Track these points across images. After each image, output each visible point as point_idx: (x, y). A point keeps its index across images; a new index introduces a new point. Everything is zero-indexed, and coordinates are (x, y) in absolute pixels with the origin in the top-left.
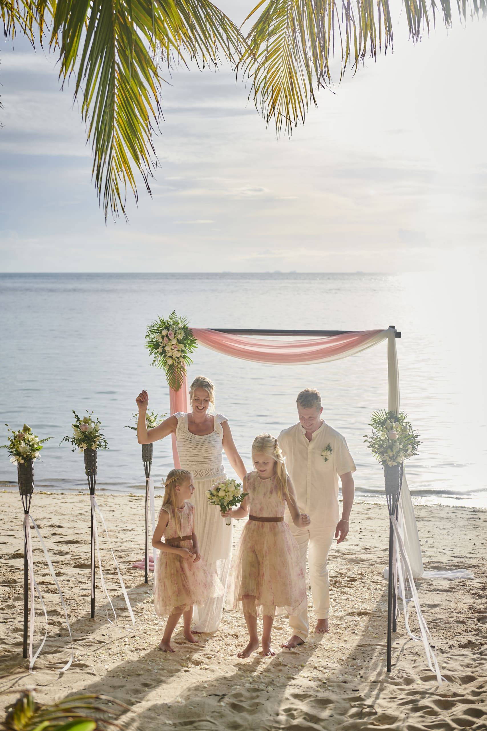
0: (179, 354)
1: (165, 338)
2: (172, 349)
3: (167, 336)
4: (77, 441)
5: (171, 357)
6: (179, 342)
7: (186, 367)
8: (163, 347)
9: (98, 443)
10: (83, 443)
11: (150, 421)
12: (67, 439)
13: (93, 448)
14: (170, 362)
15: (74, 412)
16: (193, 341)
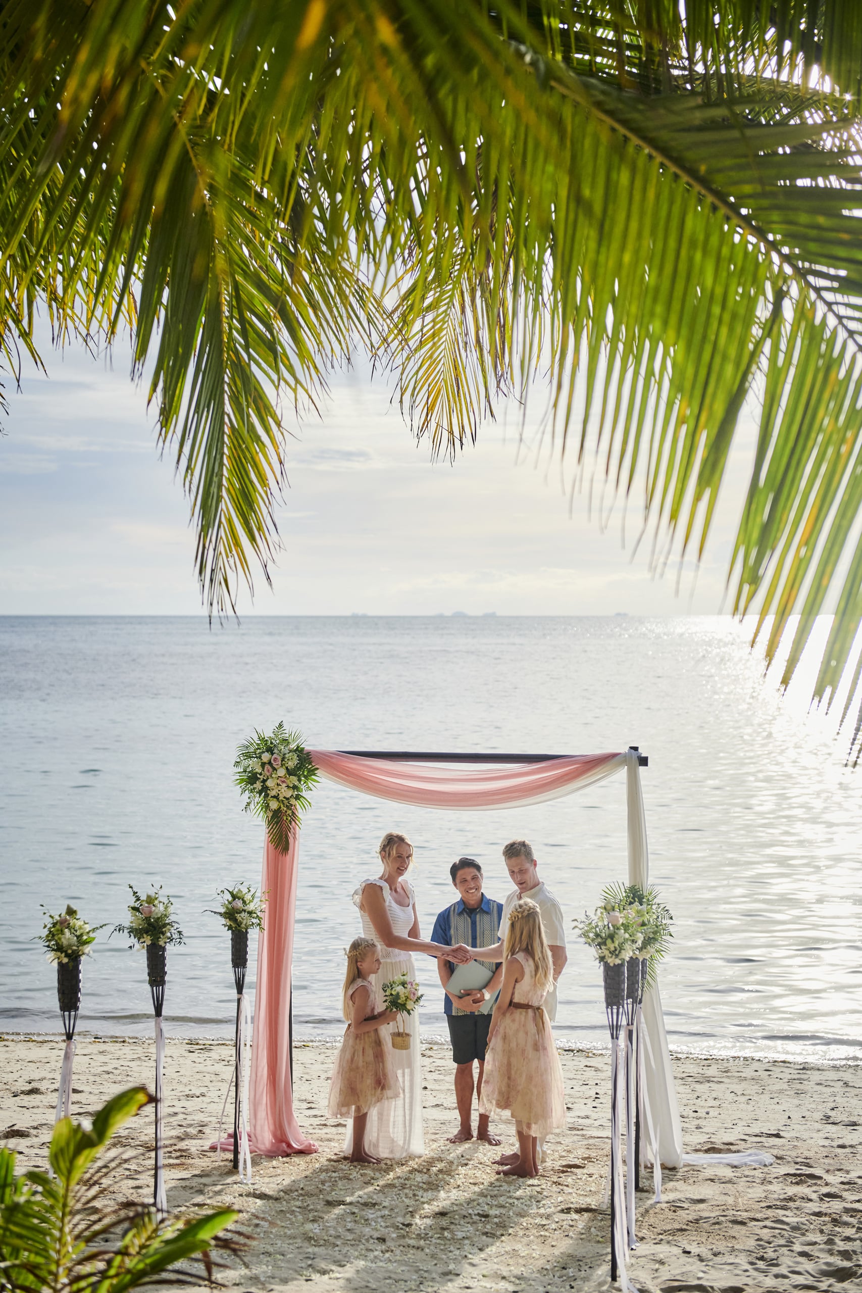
0: (289, 793)
1: (267, 766)
2: (278, 785)
3: (270, 763)
4: (137, 932)
5: (276, 797)
6: (290, 772)
7: (300, 813)
8: (264, 781)
9: (169, 934)
10: (145, 936)
11: (244, 902)
12: (120, 929)
13: (161, 943)
14: (274, 805)
15: (131, 887)
16: (312, 772)
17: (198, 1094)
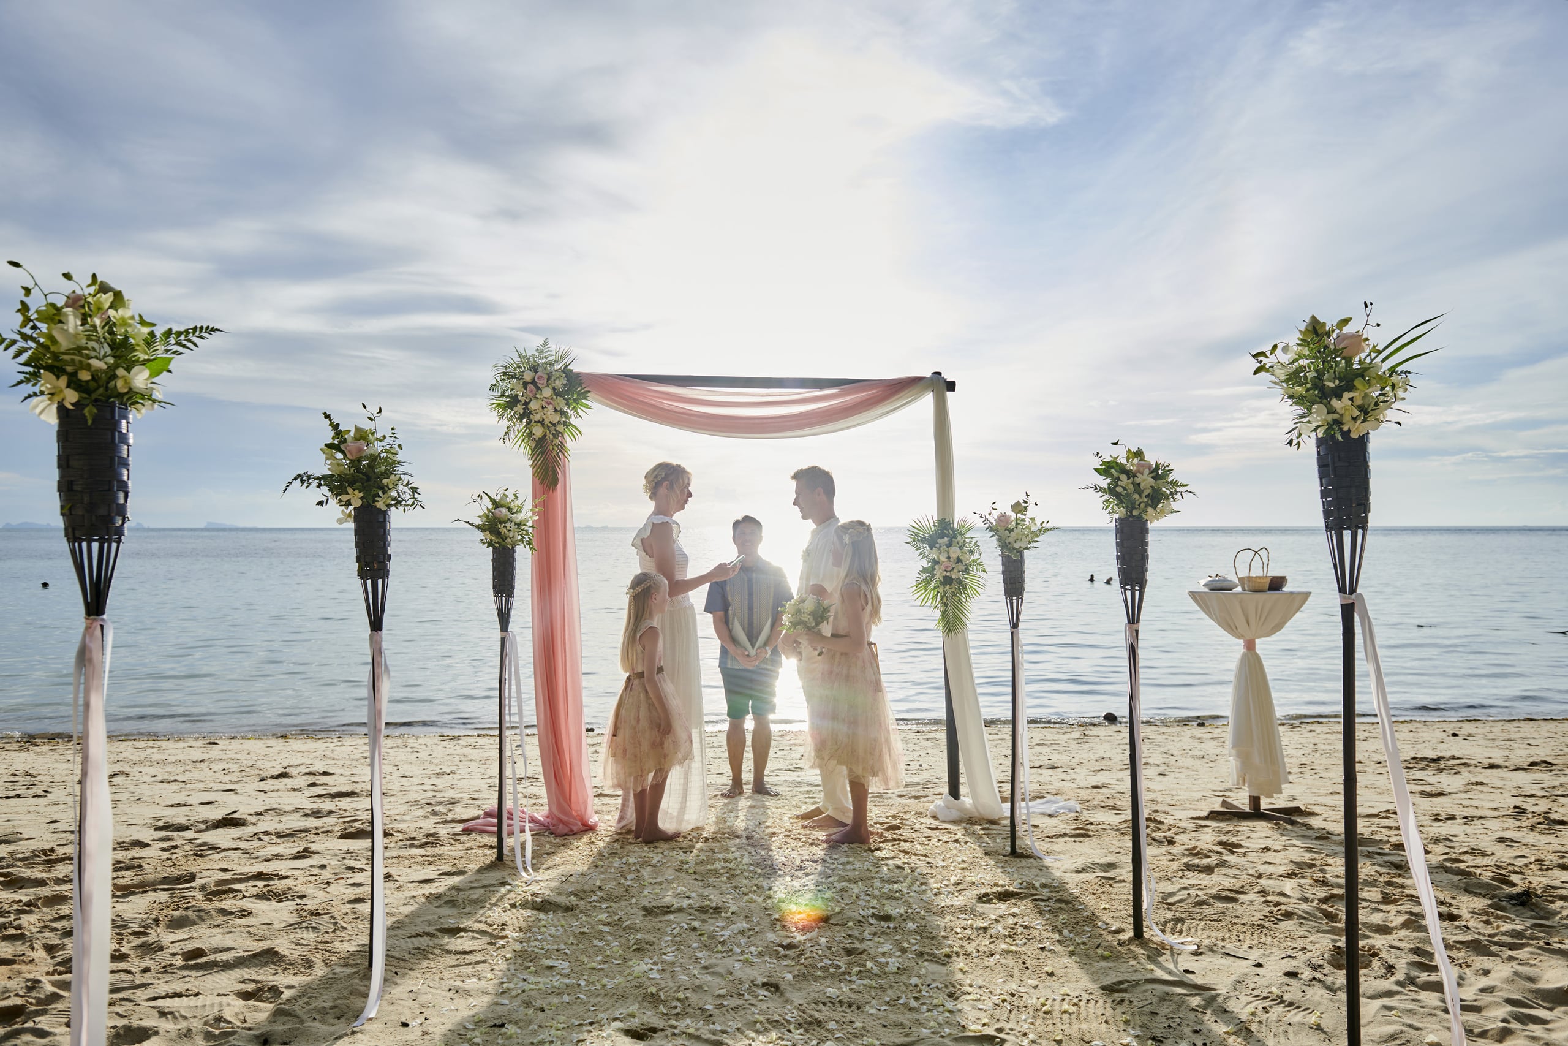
0: (556, 418)
1: (530, 386)
2: (543, 408)
3: (533, 382)
4: (337, 484)
5: (541, 422)
6: (556, 393)
7: (569, 443)
8: (526, 404)
9: (394, 494)
10: (350, 490)
12: (303, 479)
13: (381, 505)
14: (538, 431)
15: (327, 416)
16: (584, 395)
17: (448, 772)
